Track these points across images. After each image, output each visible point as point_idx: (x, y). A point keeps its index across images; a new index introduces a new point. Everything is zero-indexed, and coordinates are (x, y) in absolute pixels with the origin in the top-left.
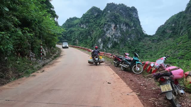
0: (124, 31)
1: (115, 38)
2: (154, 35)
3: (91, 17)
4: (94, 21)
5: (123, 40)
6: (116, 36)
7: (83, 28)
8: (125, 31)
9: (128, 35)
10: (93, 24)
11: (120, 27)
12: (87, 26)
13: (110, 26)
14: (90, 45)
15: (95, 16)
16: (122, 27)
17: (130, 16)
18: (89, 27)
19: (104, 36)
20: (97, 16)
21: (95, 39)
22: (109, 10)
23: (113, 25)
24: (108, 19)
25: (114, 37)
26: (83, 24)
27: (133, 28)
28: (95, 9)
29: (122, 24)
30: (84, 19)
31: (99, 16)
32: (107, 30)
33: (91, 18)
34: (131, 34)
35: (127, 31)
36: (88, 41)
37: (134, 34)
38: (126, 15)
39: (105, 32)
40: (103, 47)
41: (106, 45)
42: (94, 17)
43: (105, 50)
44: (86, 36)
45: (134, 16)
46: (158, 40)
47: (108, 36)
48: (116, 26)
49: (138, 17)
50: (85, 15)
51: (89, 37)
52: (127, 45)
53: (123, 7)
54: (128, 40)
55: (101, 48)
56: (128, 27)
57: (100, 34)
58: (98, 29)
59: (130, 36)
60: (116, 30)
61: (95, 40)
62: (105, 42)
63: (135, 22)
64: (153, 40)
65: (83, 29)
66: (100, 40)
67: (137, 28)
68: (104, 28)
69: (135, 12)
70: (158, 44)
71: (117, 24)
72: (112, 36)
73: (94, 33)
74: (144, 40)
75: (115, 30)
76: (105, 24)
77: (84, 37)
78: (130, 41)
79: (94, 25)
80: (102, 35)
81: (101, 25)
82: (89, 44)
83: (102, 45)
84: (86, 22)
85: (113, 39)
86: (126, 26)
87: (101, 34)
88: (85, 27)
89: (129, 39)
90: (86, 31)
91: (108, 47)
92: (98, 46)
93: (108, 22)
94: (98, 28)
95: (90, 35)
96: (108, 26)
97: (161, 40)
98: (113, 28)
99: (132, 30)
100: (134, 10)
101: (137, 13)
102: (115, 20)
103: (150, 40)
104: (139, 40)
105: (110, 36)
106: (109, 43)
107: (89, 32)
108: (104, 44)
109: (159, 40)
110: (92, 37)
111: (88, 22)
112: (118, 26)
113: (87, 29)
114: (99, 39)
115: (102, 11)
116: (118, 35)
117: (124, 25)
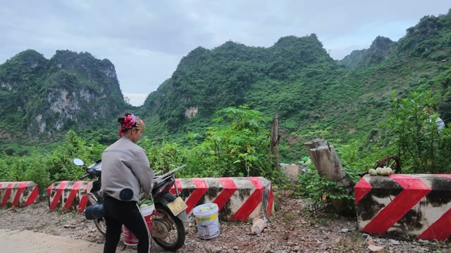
0: (86, 102)
1: (68, 113)
2: (141, 106)
3: (24, 71)
4: (31, 79)
5: (84, 117)
6: (71, 110)
7: (5, 89)
8: (88, 101)
9: (93, 108)
10: (27, 85)
11: (78, 95)
12: (14, 88)
13: (58, 94)
14: (20, 125)
15: (32, 69)
16: (82, 95)
17: (99, 76)
18: (20, 90)
19: (48, 111)
20: (37, 69)
21: (30, 115)
22: (60, 63)
23: (64, 93)
24: (55, 83)
25: (66, 111)
26: (6, 82)
27: (104, 96)
28: (32, 56)
29: (83, 90)
30: (8, 73)
31: (41, 70)
32: (53, 101)
33: (24, 73)
34: (99, 107)
35: (92, 101)
36: (17, 116)
37: (104, 107)
38: (92, 74)
39: (49, 105)
40: (47, 129)
41: (51, 126)
42: (30, 70)
43: (50, 133)
44: (13, 107)
45: (107, 74)
47: (56, 110)
48: (70, 94)
49: (116, 76)
50: (11, 65)
51: (19, 108)
52: (92, 123)
53: (86, 60)
54: (94, 116)
55: (42, 130)
56: (93, 95)
57: (39, 108)
58: (37, 99)
59: (97, 108)
60: (71, 100)
61: (30, 117)
62: (50, 121)
63: (109, 85)
65: (5, 93)
66: (40, 117)
67: (112, 95)
68: (47, 97)
69: (110, 69)
71: (72, 92)
72: (63, 110)
73: (30, 103)
75: (68, 100)
76: (49, 91)
77: (9, 108)
78: (97, 117)
79: (30, 88)
80: (44, 108)
81: (41, 92)
82: (18, 123)
83: (44, 125)
84: (13, 80)
85: (66, 115)
86: (90, 93)
87: (42, 109)
88: (10, 89)
89: (95, 114)
90: (13, 98)
91: (55, 129)
92: (37, 127)
93: (54, 87)
94: (37, 95)
95: (22, 105)
96: (54, 95)
97: (148, 116)
98: (64, 97)
99: (101, 99)
100: (107, 64)
101: (113, 70)
102: (69, 84)
105: (60, 111)
106: (57, 122)
107: (19, 100)
108: (47, 124)
110: (25, 110)
111: (17, 79)
112: (74, 93)
113: (16, 94)
114: (37, 115)
115: (47, 60)
116: (74, 109)
117: (87, 91)
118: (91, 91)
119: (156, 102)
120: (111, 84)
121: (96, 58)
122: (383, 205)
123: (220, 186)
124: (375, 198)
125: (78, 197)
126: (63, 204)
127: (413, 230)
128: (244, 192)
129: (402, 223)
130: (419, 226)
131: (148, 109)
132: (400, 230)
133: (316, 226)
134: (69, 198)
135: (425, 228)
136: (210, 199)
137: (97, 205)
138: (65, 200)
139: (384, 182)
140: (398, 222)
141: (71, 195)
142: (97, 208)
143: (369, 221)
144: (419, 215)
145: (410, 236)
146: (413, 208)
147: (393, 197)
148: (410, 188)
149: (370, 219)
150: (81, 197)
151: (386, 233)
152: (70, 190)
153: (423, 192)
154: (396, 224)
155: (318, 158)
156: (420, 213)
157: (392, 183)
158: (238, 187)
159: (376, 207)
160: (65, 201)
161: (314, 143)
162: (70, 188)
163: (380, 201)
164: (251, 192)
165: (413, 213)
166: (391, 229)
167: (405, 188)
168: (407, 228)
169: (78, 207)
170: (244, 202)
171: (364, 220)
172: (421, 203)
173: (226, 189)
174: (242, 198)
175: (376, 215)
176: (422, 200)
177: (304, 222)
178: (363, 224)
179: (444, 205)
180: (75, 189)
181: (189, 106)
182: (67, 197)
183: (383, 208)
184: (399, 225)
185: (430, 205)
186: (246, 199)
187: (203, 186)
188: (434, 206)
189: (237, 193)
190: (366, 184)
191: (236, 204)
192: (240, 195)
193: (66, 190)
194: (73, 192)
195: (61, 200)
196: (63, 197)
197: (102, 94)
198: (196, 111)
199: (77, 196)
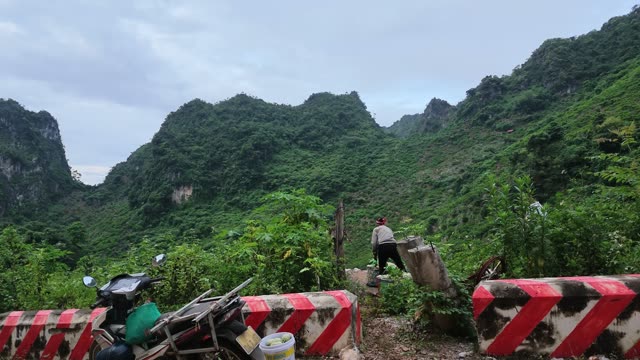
0: (6, 178)
2: (100, 185)
8: (9, 176)
9: (17, 188)
17: (30, 137)
27: (38, 169)
34: (27, 186)
35: (16, 177)
37: (37, 186)
38: (19, 134)
45: (45, 135)
46: (102, 200)
49: (59, 137)
52: (14, 213)
53: (10, 111)
54: (18, 201)
56: (18, 168)
59: (24, 189)
63: (48, 152)
64: (91, 199)
67: (51, 168)
69: (50, 127)
70: (100, 209)
74: (66, 200)
78: (23, 202)
86: (13, 164)
89: (20, 197)
97: (111, 200)
99: (32, 174)
100: (46, 120)
101: (55, 128)
103: (83, 200)
104: (54, 199)
109: (104, 200)
117: (8, 161)
118: (15, 160)
119: (125, 179)
120: (50, 150)
121: (26, 108)
122: (508, 319)
123: (289, 306)
124: (499, 311)
125: (44, 337)
126: (14, 350)
127: (544, 347)
128: (325, 313)
129: (532, 340)
130: (552, 342)
131: (110, 189)
132: (530, 348)
133: (424, 352)
134: (25, 339)
135: (558, 343)
136: (274, 326)
137: (114, 348)
138: (18, 343)
139: (508, 290)
140: (527, 339)
141: (29, 334)
142: (113, 353)
143: (493, 340)
144: (550, 328)
145: (541, 354)
146: (543, 320)
147: (519, 308)
148: (539, 295)
149: (492, 337)
150: (48, 337)
151: (514, 352)
152: (27, 326)
153: (552, 300)
154: (524, 342)
155: (420, 261)
156: (552, 325)
157: (516, 291)
158: (316, 306)
159: (500, 321)
160: (16, 346)
161: (409, 242)
162: (27, 322)
163: (505, 313)
164: (336, 313)
165: (543, 326)
166: (519, 348)
167: (533, 296)
168: (538, 345)
169: (41, 353)
170: (326, 327)
171: (486, 339)
172: (552, 313)
173: (299, 311)
174: (322, 322)
175: (501, 331)
176: (553, 309)
177: (405, 349)
178: (485, 345)
179: (577, 314)
180: (39, 323)
181: (178, 185)
182: (22, 338)
183: (508, 323)
184: (528, 342)
185: (562, 315)
186: (328, 322)
187: (262, 308)
188: (567, 316)
189: (315, 314)
190: (486, 293)
191: (314, 330)
192: (320, 317)
193: (20, 327)
194: (34, 330)
195: (10, 343)
196: (14, 339)
197: (34, 166)
198: (189, 193)
199: (41, 334)
